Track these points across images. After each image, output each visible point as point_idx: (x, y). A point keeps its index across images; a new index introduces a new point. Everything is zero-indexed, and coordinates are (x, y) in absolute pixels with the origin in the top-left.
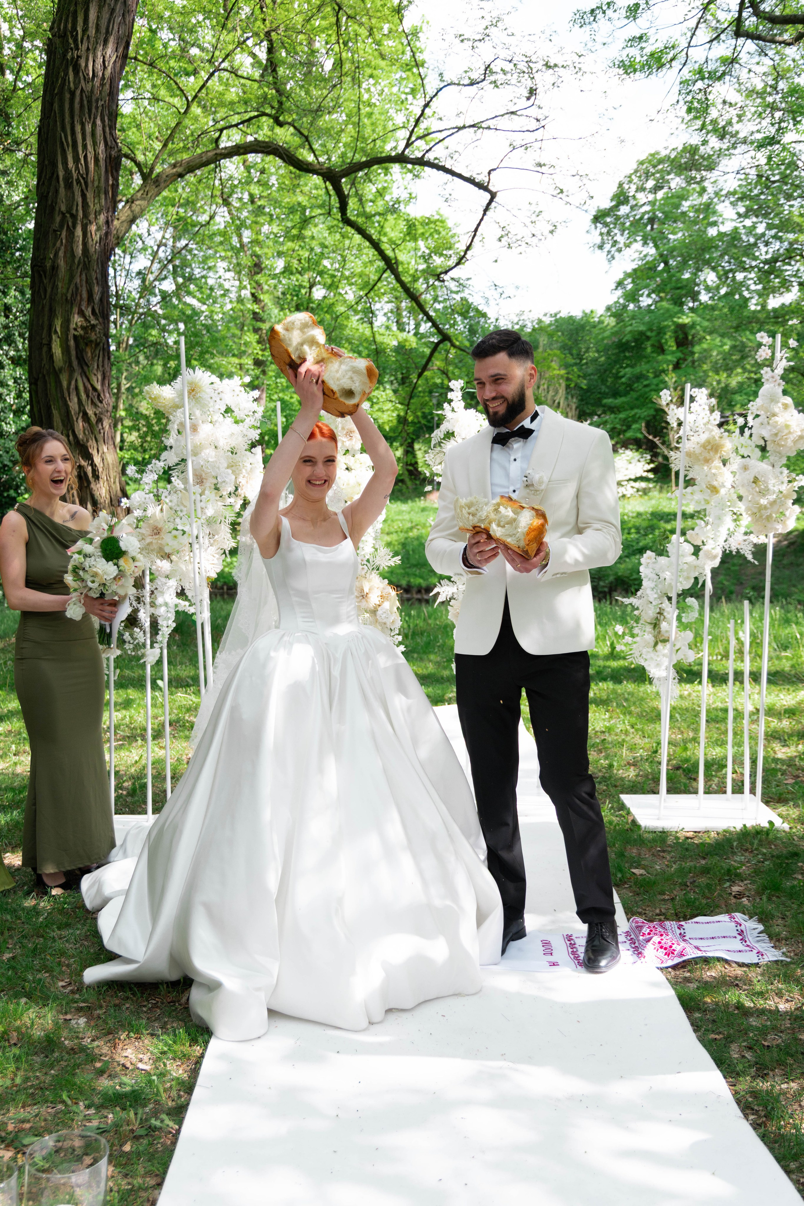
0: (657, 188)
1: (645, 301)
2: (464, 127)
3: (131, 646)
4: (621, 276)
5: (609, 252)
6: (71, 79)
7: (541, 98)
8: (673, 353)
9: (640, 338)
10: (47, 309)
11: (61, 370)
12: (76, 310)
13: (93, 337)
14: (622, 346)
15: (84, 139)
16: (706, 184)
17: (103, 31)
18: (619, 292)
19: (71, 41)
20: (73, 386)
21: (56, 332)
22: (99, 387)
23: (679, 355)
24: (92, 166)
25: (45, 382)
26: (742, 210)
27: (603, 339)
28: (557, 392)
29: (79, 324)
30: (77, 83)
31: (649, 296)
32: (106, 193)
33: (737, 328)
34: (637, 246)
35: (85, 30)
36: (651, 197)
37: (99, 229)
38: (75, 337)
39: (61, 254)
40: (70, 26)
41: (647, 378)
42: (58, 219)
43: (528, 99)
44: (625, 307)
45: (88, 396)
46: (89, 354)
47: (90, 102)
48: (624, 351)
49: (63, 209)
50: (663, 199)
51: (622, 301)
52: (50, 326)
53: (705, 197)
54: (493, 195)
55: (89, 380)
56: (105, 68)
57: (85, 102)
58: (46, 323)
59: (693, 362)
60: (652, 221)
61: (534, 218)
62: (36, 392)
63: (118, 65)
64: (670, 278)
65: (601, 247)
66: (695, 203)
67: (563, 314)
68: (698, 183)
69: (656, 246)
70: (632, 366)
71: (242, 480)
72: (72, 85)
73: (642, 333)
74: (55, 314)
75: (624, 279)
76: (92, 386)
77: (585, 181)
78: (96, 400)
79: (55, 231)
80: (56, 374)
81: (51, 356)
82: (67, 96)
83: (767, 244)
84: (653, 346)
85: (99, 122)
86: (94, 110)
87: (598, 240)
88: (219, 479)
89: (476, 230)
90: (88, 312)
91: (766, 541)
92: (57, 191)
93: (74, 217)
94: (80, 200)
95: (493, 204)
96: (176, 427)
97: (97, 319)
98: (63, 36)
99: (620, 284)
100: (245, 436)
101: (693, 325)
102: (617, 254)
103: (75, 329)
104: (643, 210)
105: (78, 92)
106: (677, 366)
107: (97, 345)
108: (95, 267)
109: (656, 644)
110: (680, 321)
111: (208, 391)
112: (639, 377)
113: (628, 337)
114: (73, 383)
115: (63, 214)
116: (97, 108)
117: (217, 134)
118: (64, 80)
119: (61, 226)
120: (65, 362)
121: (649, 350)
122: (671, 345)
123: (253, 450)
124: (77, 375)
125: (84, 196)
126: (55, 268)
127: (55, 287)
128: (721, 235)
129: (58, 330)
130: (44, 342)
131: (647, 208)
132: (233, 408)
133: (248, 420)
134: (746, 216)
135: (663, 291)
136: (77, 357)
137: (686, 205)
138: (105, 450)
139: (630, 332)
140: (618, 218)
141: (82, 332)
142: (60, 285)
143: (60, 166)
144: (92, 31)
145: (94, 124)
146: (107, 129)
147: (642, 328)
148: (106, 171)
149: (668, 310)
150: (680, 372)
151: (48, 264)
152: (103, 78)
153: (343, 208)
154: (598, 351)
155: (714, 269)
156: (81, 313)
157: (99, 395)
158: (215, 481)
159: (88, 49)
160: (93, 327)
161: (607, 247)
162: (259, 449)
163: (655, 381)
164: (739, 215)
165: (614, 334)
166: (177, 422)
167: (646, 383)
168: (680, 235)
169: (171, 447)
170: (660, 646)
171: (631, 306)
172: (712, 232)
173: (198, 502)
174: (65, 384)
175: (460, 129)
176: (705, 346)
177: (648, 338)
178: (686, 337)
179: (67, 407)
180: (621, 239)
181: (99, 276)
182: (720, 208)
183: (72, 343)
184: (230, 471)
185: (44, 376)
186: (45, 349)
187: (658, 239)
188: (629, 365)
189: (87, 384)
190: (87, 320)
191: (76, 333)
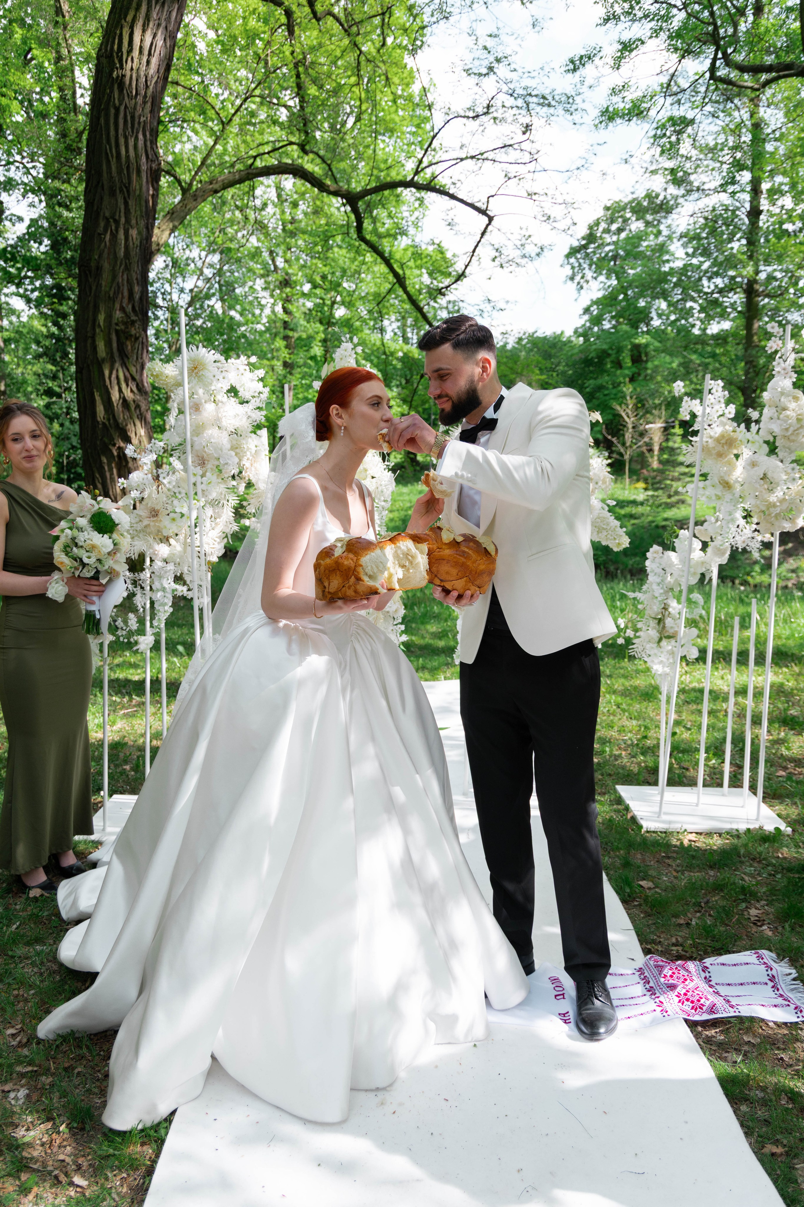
0: (620, 230)
1: (607, 325)
2: (467, 158)
3: (124, 633)
4: (589, 303)
5: (579, 283)
6: (116, 96)
7: (535, 134)
8: (629, 368)
9: (603, 355)
10: (91, 305)
11: (103, 360)
12: (117, 306)
13: (133, 332)
14: (587, 362)
15: (127, 151)
16: (662, 227)
17: (146, 52)
18: (586, 317)
19: (116, 61)
20: (114, 376)
21: (99, 326)
22: (138, 377)
23: (634, 370)
24: (134, 176)
25: (89, 371)
26: (690, 251)
27: (572, 356)
29: (120, 320)
30: (121, 101)
31: (610, 321)
32: (147, 202)
33: (686, 347)
34: (602, 278)
35: (130, 51)
36: (615, 238)
37: (139, 233)
38: (117, 332)
39: (105, 255)
40: (116, 47)
41: (607, 389)
42: (102, 224)
43: (524, 133)
44: (590, 329)
45: (127, 384)
46: (129, 347)
47: (133, 117)
48: (588, 366)
49: (107, 214)
50: (625, 239)
51: (588, 324)
52: (95, 320)
53: (661, 239)
54: (491, 219)
55: (128, 370)
56: (147, 87)
57: (129, 118)
58: (91, 317)
59: (646, 376)
60: (615, 258)
61: (523, 241)
62: (82, 380)
63: (160, 85)
64: (629, 305)
65: (572, 279)
66: (652, 243)
67: (540, 334)
68: (654, 226)
69: (618, 278)
70: (595, 379)
71: (246, 463)
72: (117, 101)
73: (604, 351)
74: (99, 311)
75: (591, 306)
76: (131, 375)
77: (570, 209)
78: (135, 389)
79: (100, 234)
80: (99, 364)
81: (95, 348)
82: (112, 111)
83: (710, 279)
84: (612, 362)
85: (141, 136)
86: (136, 125)
87: (570, 273)
88: (222, 461)
89: (474, 251)
90: (129, 309)
91: (772, 539)
92: (102, 198)
93: (117, 222)
94: (122, 207)
95: (490, 228)
96: (176, 405)
97: (137, 315)
98: (110, 57)
99: (587, 310)
100: (249, 417)
101: (647, 345)
102: (585, 285)
103: (117, 324)
104: (607, 249)
105: (122, 108)
106: (632, 380)
107: (137, 339)
108: (136, 269)
109: (660, 640)
110: (637, 341)
111: (212, 368)
112: (600, 388)
113: (593, 355)
114: (114, 372)
115: (107, 219)
116: (139, 123)
117: (251, 161)
118: (110, 96)
119: (105, 231)
120: (107, 354)
121: (609, 366)
122: (628, 362)
123: (259, 432)
124: (117, 365)
125: (126, 204)
126: (99, 269)
127: (99, 285)
128: (672, 271)
129: (102, 324)
130: (89, 334)
131: (612, 247)
132: (238, 388)
133: (253, 401)
134: (693, 255)
135: (622, 316)
136: (119, 350)
137: (645, 244)
138: (143, 432)
139: (595, 350)
140: (587, 255)
141: (123, 327)
142: (104, 283)
143: (105, 175)
144: (136, 53)
145: (137, 138)
146: (148, 143)
147: (605, 347)
148: (147, 182)
149: (626, 332)
150: (636, 384)
151: (93, 264)
152: (145, 96)
153: (359, 228)
154: (567, 365)
155: (665, 299)
156: (122, 309)
157: (138, 385)
158: (216, 463)
159: (132, 69)
160: (133, 322)
161: (578, 278)
162: (264, 432)
163: (614, 391)
164: (687, 254)
165: (581, 352)
166: (177, 401)
168: (639, 270)
169: (172, 427)
170: (664, 643)
171: (596, 329)
172: (666, 268)
173: (198, 484)
174: (107, 373)
175: (462, 160)
176: (656, 363)
177: (609, 355)
178: (640, 356)
179: (108, 393)
180: (589, 274)
181: (139, 277)
182: (672, 248)
183: (114, 337)
184: (233, 453)
185: (88, 366)
186: (89, 341)
187: (620, 274)
188: (591, 378)
189: (127, 374)
190: (128, 316)
191: (118, 328)
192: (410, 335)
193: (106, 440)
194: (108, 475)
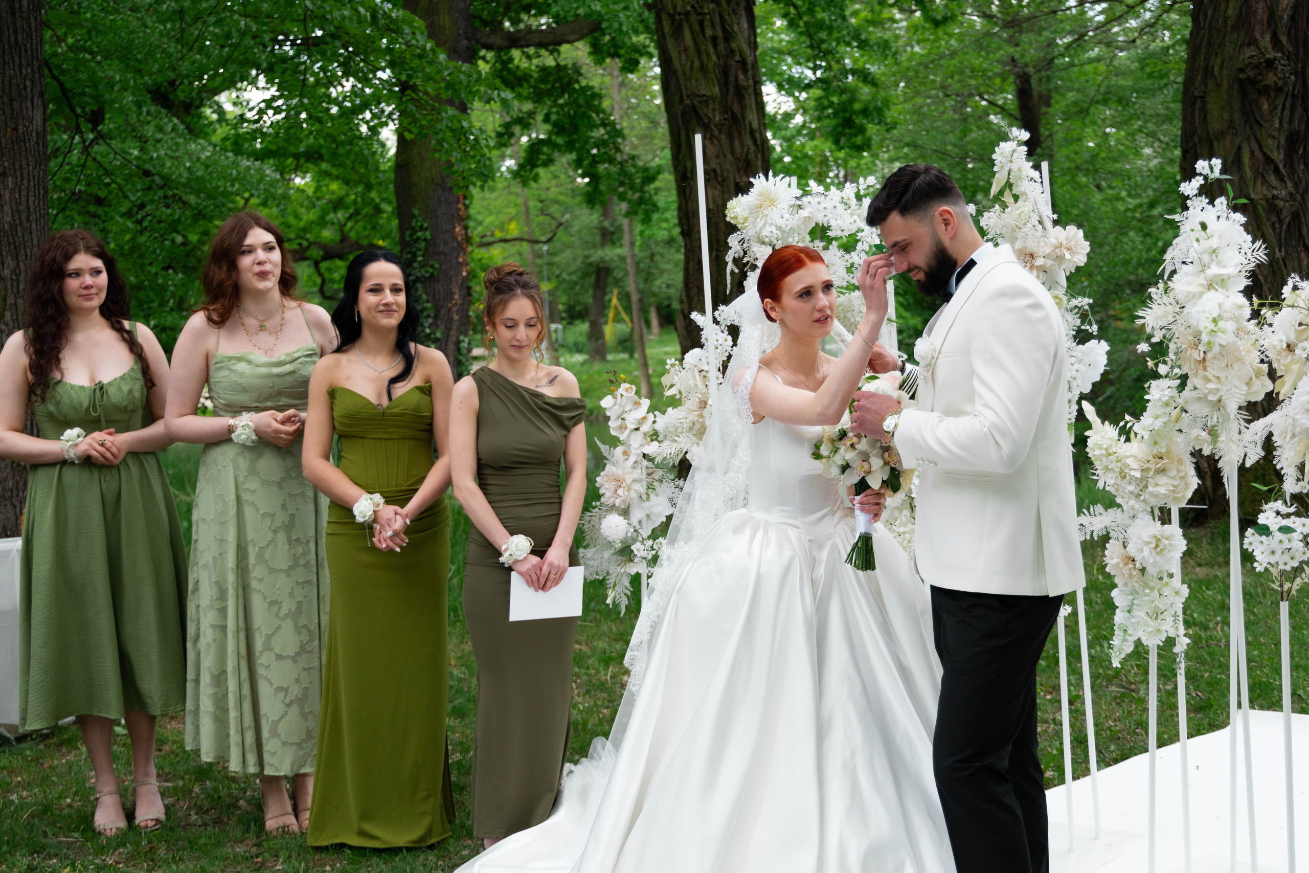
12: (1245, 39)
13: (1271, 79)
29: (1248, 61)
38: (1241, 82)
45: (1257, 172)
46: (1266, 106)
55: (1260, 146)
76: (1265, 154)
78: (1272, 179)
80: (1211, 142)
81: (1205, 115)
90: (1267, 40)
103: (1241, 70)
107: (1279, 90)
120: (1227, 122)
124: (1240, 140)
129: (1219, 72)
136: (1245, 113)
141: (1252, 74)
156: (1255, 43)
160: (1270, 63)
183: (1236, 91)
185: (1195, 145)
186: (1200, 104)
189: (1257, 153)
190: (1263, 53)
191: (1242, 76)
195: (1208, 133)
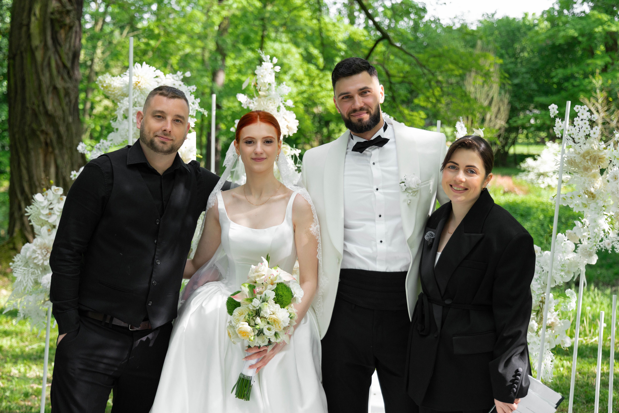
1: (579, 8)
8: (602, 57)
9: (573, 42)
11: (37, 48)
13: (68, 21)
14: (555, 49)
20: (45, 63)
21: (35, 15)
22: (69, 65)
23: (608, 59)
25: (22, 58)
27: (537, 42)
28: (491, 87)
29: (56, 9)
38: (52, 21)
41: (576, 78)
44: (559, 13)
45: (59, 72)
46: (63, 36)
48: (556, 54)
51: (557, 7)
52: (30, 10)
55: (60, 58)
58: (27, 7)
62: (14, 66)
70: (563, 68)
73: (574, 39)
76: (62, 62)
78: (66, 76)
80: (33, 52)
81: (29, 36)
84: (583, 50)
96: (122, 112)
97: (72, 5)
103: (52, 13)
106: (603, 70)
107: (71, 28)
110: (610, 29)
112: (569, 78)
113: (560, 41)
114: (47, 59)
120: (41, 42)
121: (579, 53)
122: (601, 49)
129: (37, 12)
130: (25, 22)
136: (52, 38)
138: (70, 119)
139: (563, 36)
141: (57, 16)
147: (574, 34)
150: (608, 75)
154: (531, 52)
157: (68, 73)
160: (68, 12)
163: (583, 83)
165: (548, 37)
166: (124, 108)
167: (576, 83)
169: (117, 129)
171: (565, 13)
174: (39, 60)
177: (579, 43)
178: (615, 44)
179: (40, 81)
183: (48, 24)
185: (21, 53)
186: (24, 29)
188: (560, 67)
189: (59, 62)
190: (63, 6)
191: (53, 17)
192: (356, 14)
193: (34, 126)
194: (33, 159)
195: (31, 46)
